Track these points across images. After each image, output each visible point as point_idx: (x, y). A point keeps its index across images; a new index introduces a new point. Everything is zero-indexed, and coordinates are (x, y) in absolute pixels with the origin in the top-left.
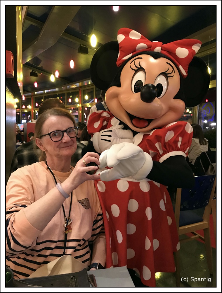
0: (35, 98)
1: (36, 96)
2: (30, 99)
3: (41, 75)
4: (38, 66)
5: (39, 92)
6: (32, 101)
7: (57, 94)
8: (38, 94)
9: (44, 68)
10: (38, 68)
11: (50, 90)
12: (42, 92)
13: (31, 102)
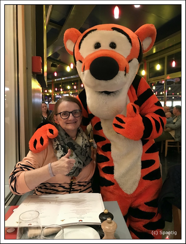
0: (55, 84)
1: (55, 83)
2: (51, 85)
3: (59, 65)
4: (57, 59)
5: (58, 79)
6: (53, 86)
7: (72, 80)
8: (57, 81)
9: (62, 60)
10: (57, 61)
11: (66, 78)
12: (61, 79)
13: (51, 87)
